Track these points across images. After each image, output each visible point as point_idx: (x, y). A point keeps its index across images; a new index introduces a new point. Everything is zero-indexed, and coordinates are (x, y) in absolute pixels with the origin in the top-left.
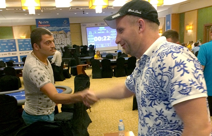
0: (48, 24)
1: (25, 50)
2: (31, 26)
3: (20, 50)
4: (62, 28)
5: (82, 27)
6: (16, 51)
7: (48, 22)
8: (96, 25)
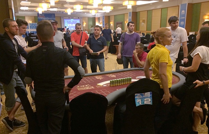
0: (44, 16)
1: (33, 28)
2: (35, 17)
3: (30, 29)
4: (51, 18)
5: (61, 19)
6: (28, 29)
7: (44, 15)
8: (69, 18)
